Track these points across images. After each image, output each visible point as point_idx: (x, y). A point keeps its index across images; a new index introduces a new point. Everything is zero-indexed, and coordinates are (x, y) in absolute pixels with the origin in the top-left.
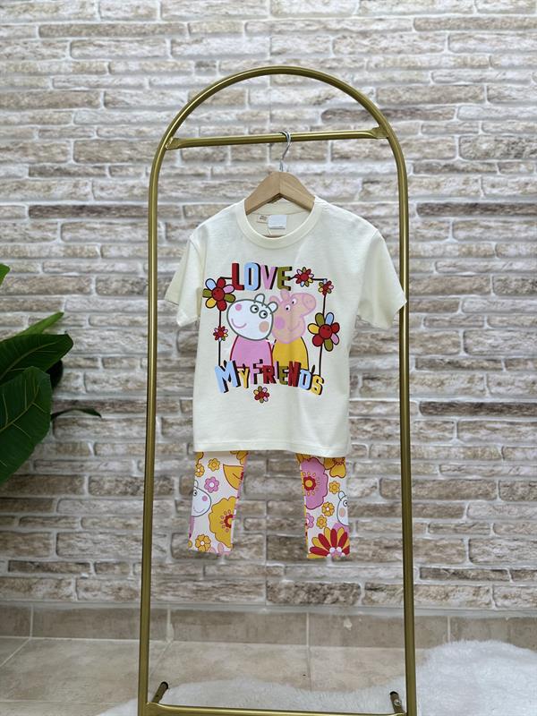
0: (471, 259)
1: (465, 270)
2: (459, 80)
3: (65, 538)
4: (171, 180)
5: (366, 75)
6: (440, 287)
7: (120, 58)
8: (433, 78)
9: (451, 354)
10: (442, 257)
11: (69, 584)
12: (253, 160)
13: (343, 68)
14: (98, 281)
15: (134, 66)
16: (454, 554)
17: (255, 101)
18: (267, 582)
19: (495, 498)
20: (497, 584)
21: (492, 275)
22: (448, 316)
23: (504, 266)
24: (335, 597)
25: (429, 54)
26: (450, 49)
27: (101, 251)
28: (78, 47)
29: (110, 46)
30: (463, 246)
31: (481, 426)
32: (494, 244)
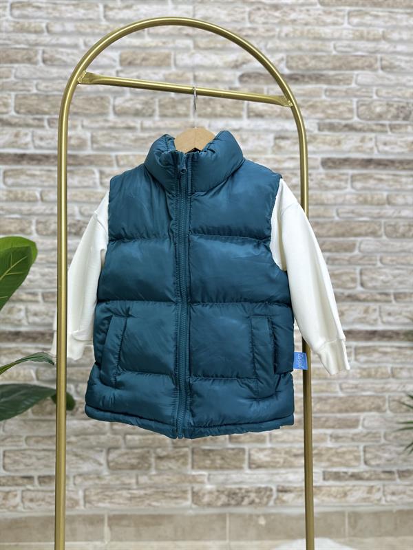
0: (367, 207)
1: (361, 216)
2: (357, 50)
3: (11, 455)
4: (105, 132)
5: (278, 43)
6: (341, 230)
7: (57, 19)
8: (335, 48)
9: (350, 288)
10: (342, 204)
11: (16, 496)
12: (178, 115)
13: (257, 36)
14: (38, 223)
15: (70, 27)
16: (351, 460)
17: (180, 63)
18: (192, 488)
19: (385, 411)
20: (386, 482)
21: (383, 221)
22: (347, 255)
23: (394, 213)
24: (251, 499)
25: (332, 27)
26: (349, 23)
27: (41, 195)
28: (18, 8)
29: (47, 8)
30: (360, 195)
31: (374, 349)
32: (385, 194)
